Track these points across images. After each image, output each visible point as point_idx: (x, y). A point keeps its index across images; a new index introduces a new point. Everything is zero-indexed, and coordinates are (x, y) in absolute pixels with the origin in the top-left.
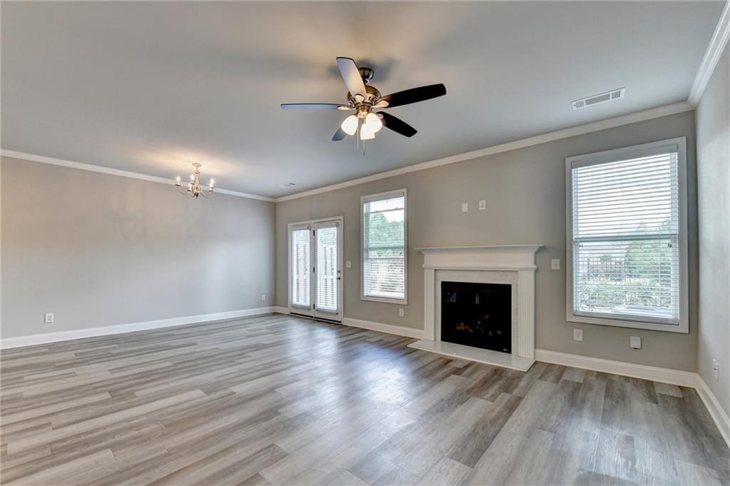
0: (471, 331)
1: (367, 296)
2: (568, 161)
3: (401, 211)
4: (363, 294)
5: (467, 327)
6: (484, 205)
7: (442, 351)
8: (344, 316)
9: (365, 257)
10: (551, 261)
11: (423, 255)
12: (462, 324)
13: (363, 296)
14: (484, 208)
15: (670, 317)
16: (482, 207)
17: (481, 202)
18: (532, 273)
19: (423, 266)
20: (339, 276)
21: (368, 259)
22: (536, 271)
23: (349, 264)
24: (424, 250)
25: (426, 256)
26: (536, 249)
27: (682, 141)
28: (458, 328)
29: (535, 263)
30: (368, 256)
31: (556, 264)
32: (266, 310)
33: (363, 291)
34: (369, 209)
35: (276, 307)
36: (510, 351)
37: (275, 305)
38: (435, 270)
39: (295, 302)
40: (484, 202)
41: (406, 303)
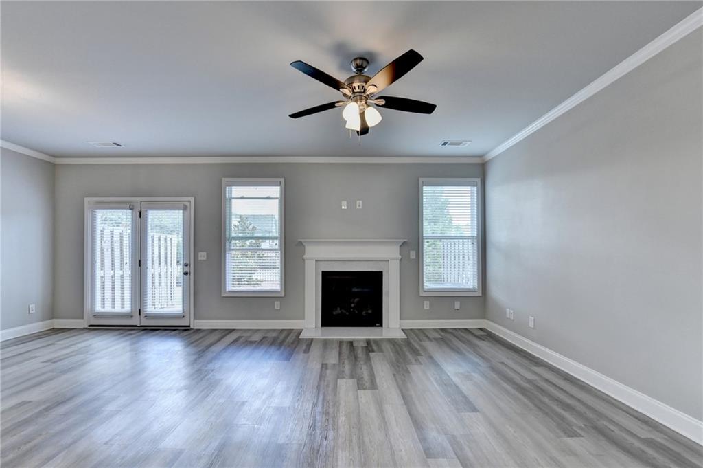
0: (347, 313)
1: (229, 292)
2: (421, 180)
3: (275, 200)
4: (225, 289)
5: (343, 311)
6: (361, 205)
7: (322, 335)
8: (195, 318)
9: (227, 247)
10: (409, 253)
11: (304, 246)
12: (339, 309)
13: (225, 292)
14: (361, 207)
15: (471, 287)
16: (359, 206)
17: (358, 202)
18: (398, 261)
19: (305, 256)
20: (187, 269)
21: (230, 250)
22: (401, 260)
23: (202, 256)
24: (305, 242)
25: (306, 247)
26: (400, 244)
27: (478, 180)
28: (334, 313)
29: (400, 254)
30: (230, 246)
31: (413, 255)
32: (38, 327)
33: (225, 287)
34: (231, 193)
35: (55, 320)
36: (381, 326)
37: (53, 318)
38: (316, 261)
39: (98, 308)
40: (361, 202)
41: (283, 295)
